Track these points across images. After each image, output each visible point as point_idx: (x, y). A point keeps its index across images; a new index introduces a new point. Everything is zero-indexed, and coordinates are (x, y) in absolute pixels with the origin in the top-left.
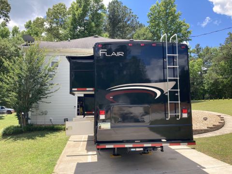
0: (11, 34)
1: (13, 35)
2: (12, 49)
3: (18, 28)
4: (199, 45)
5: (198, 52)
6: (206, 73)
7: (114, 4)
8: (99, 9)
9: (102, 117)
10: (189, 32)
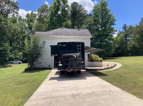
0: (18, 21)
1: (19, 21)
2: (19, 29)
3: (21, 17)
4: (125, 25)
5: (125, 29)
6: (129, 41)
7: (74, 4)
8: (66, 7)
9: (60, 63)
10: (115, 20)
